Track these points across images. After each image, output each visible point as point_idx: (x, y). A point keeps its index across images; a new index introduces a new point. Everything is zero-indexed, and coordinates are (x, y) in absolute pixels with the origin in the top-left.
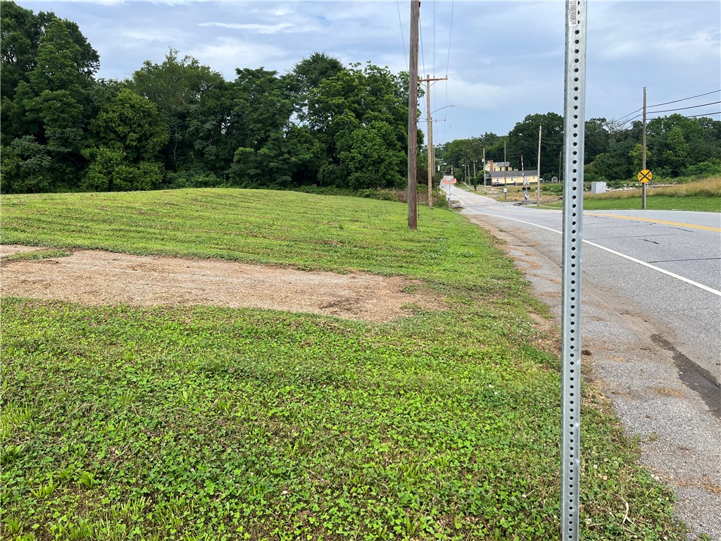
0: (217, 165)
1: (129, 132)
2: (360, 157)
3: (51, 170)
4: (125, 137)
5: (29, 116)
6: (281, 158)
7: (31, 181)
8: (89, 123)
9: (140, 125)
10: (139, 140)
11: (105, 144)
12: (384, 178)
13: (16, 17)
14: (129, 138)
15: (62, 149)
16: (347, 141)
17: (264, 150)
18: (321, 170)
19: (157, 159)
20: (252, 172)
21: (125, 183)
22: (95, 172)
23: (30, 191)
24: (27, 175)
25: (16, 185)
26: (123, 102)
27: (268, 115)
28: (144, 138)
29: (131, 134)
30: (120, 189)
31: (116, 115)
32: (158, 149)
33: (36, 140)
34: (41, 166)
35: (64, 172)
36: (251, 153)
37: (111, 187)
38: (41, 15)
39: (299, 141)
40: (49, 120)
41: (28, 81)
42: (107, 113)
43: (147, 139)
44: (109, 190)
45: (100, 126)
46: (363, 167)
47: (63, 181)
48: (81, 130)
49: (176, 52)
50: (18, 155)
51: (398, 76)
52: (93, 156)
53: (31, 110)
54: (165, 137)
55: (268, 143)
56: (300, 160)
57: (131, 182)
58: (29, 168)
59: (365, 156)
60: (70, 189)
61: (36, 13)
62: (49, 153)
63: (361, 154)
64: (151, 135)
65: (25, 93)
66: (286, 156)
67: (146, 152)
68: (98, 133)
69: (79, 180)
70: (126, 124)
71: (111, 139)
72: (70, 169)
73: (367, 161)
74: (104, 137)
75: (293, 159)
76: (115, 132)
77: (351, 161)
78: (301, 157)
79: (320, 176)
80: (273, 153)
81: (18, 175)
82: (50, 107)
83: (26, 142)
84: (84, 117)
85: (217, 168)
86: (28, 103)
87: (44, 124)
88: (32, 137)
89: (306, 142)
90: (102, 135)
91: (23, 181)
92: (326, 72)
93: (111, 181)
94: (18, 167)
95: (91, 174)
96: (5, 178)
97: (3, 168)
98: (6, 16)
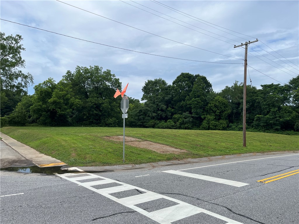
1: (217, 110)
3: (192, 122)
4: (216, 112)
5: (188, 106)
6: (275, 119)
7: (186, 125)
8: (205, 108)
9: (221, 108)
10: (220, 113)
11: (209, 114)
14: (217, 112)
15: (196, 116)
17: (267, 116)
18: (296, 124)
19: (226, 119)
21: (213, 127)
22: (204, 123)
23: (185, 129)
24: (185, 123)
25: (182, 127)
26: (216, 100)
27: (271, 102)
28: (222, 112)
29: (218, 111)
30: (212, 129)
31: (213, 105)
32: (226, 115)
33: (189, 113)
34: (189, 121)
36: (262, 117)
37: (209, 129)
38: (196, 75)
39: (285, 112)
41: (189, 95)
42: (211, 104)
43: (223, 112)
45: (208, 108)
47: (196, 125)
48: (202, 110)
49: (238, 82)
50: (184, 117)
53: (189, 104)
54: (230, 111)
55: (270, 113)
56: (285, 120)
57: (216, 127)
58: (186, 122)
60: (197, 129)
61: (194, 75)
62: (192, 117)
64: (224, 111)
65: (188, 99)
66: (278, 118)
67: (222, 116)
68: (207, 111)
69: (200, 125)
70: (216, 108)
71: (211, 113)
72: (198, 122)
74: (209, 112)
75: (281, 120)
76: (213, 110)
79: (295, 127)
80: (271, 117)
81: (183, 123)
82: (194, 103)
83: (187, 114)
84: (204, 106)
85: (249, 123)
86: (188, 102)
87: (192, 108)
89: (289, 112)
91: (184, 125)
93: (209, 126)
94: (183, 121)
95: (203, 124)
96: (180, 124)
97: (179, 121)
98: (186, 78)
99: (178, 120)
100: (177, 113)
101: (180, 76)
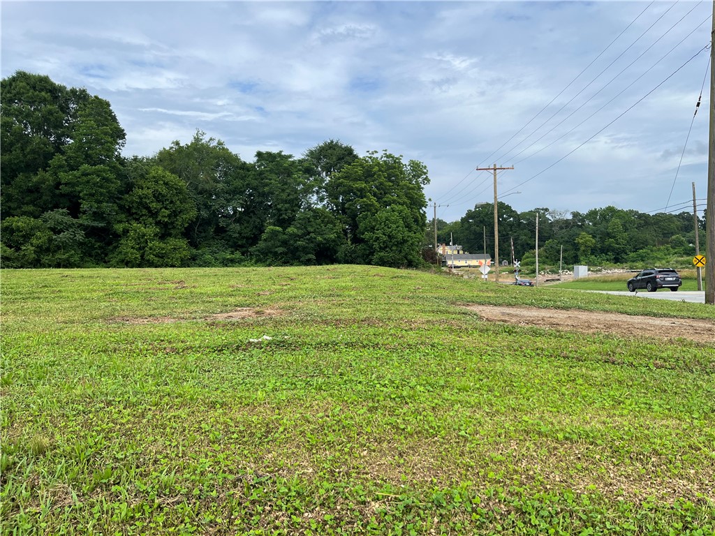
0: (240, 243)
1: (161, 209)
2: (385, 238)
3: (83, 244)
4: (157, 213)
5: (64, 189)
6: (307, 237)
7: (61, 256)
8: (123, 199)
9: (172, 202)
10: (169, 216)
11: (137, 220)
12: (406, 258)
13: (50, 91)
14: (161, 214)
15: (96, 224)
16: (370, 222)
17: (291, 230)
19: (183, 235)
20: (280, 250)
21: (157, 259)
22: (127, 247)
23: (58, 266)
24: (59, 248)
25: (45, 259)
26: (156, 179)
28: (175, 214)
29: (163, 210)
30: (151, 264)
31: (150, 191)
32: (186, 225)
33: (69, 214)
34: (74, 240)
35: (92, 247)
36: (279, 231)
37: (143, 263)
38: (74, 91)
39: (323, 222)
40: (86, 195)
41: (62, 153)
42: (142, 189)
43: (175, 216)
44: (139, 266)
45: (132, 202)
46: (386, 247)
47: (90, 256)
48: (116, 205)
50: (49, 228)
51: (407, 164)
52: (126, 232)
53: (66, 184)
54: (193, 214)
55: (295, 223)
56: (325, 239)
57: (163, 258)
58: (63, 243)
59: (389, 236)
60: (97, 264)
61: (68, 89)
62: (84, 228)
63: (385, 235)
64: (180, 212)
65: (60, 167)
66: (312, 235)
67: (174, 228)
68: (130, 209)
69: (106, 255)
70: (159, 201)
71: (143, 215)
72: (99, 244)
73: (391, 241)
74: (136, 213)
76: (148, 208)
77: (375, 241)
78: (325, 236)
79: (341, 255)
80: (300, 232)
81: (48, 250)
82: (88, 182)
83: (58, 215)
84: (119, 192)
85: (239, 246)
86: (64, 176)
87: (80, 198)
88: (65, 210)
90: (134, 211)
91: (53, 256)
92: (343, 158)
93: (143, 257)
94: (50, 240)
95: (124, 249)
96: (35, 252)
97: (34, 241)
98: (42, 90)
99: (27, 237)
100: (15, 212)
101: (14, 79)
